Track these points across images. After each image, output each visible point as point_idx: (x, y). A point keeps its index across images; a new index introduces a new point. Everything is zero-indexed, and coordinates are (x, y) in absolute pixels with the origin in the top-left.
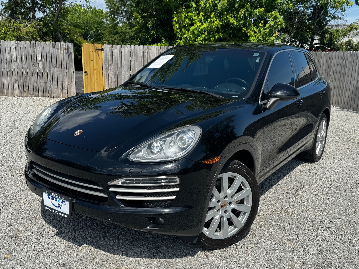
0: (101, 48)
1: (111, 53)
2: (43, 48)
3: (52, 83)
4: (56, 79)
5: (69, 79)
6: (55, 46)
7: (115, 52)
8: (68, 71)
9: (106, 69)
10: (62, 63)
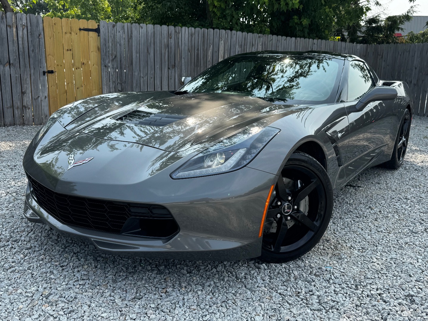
0: (95, 28)
1: (114, 37)
4: (8, 89)
5: (35, 86)
6: (5, 20)
7: (120, 36)
8: (32, 71)
9: (105, 68)
10: (20, 56)
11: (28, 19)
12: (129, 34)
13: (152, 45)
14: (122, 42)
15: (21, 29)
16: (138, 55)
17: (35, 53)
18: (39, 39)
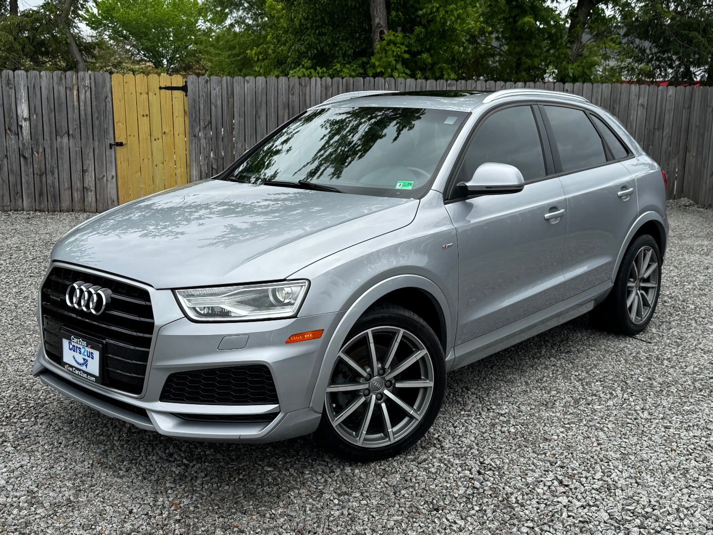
0: (181, 85)
1: (207, 96)
2: (34, 86)
3: (56, 175)
4: (66, 166)
5: (100, 164)
6: (64, 82)
7: (216, 94)
8: (96, 143)
9: (193, 138)
10: (82, 125)
11: (92, 77)
12: (229, 92)
13: (264, 105)
14: (219, 103)
15: (84, 91)
16: (242, 120)
17: (100, 120)
18: (106, 102)
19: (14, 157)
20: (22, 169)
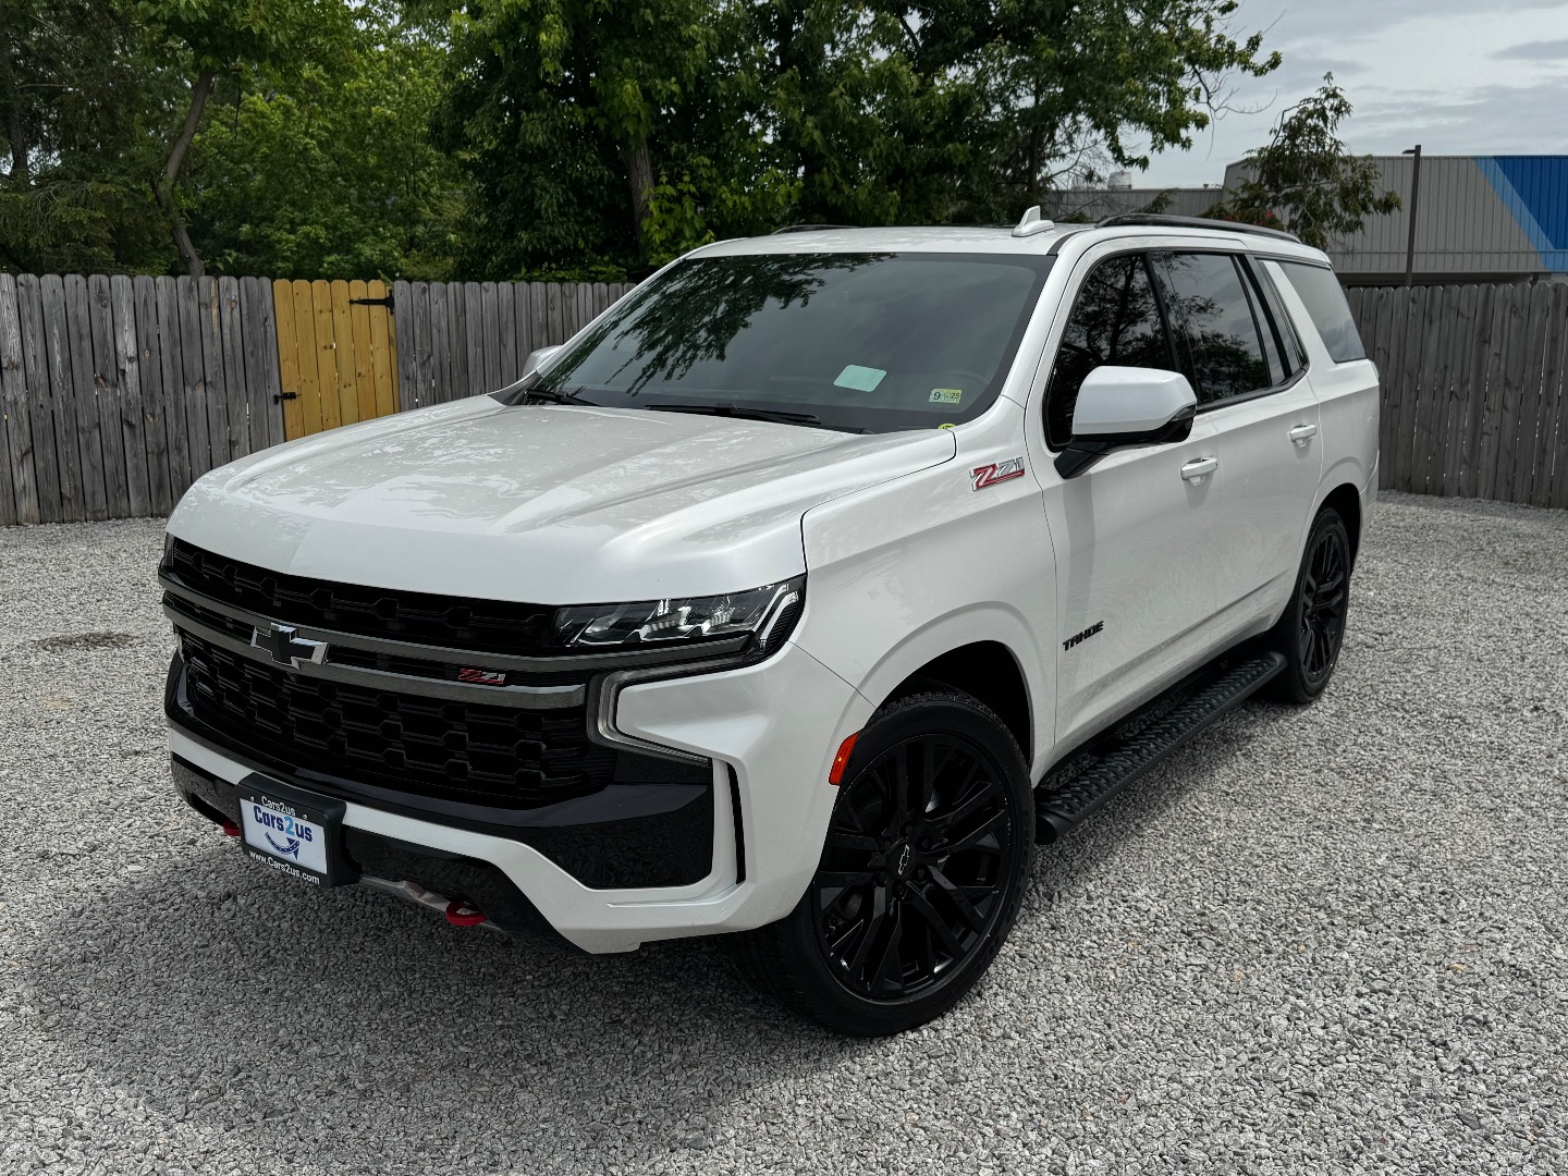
1: (424, 314)
3: (185, 451)
5: (258, 430)
6: (195, 293)
7: (439, 311)
8: (252, 396)
9: (406, 382)
10: (227, 366)
11: (243, 287)
12: (459, 306)
13: (511, 327)
14: (444, 324)
15: (229, 309)
16: (479, 350)
17: (257, 357)
18: (265, 327)
19: (111, 426)
20: (127, 445)
